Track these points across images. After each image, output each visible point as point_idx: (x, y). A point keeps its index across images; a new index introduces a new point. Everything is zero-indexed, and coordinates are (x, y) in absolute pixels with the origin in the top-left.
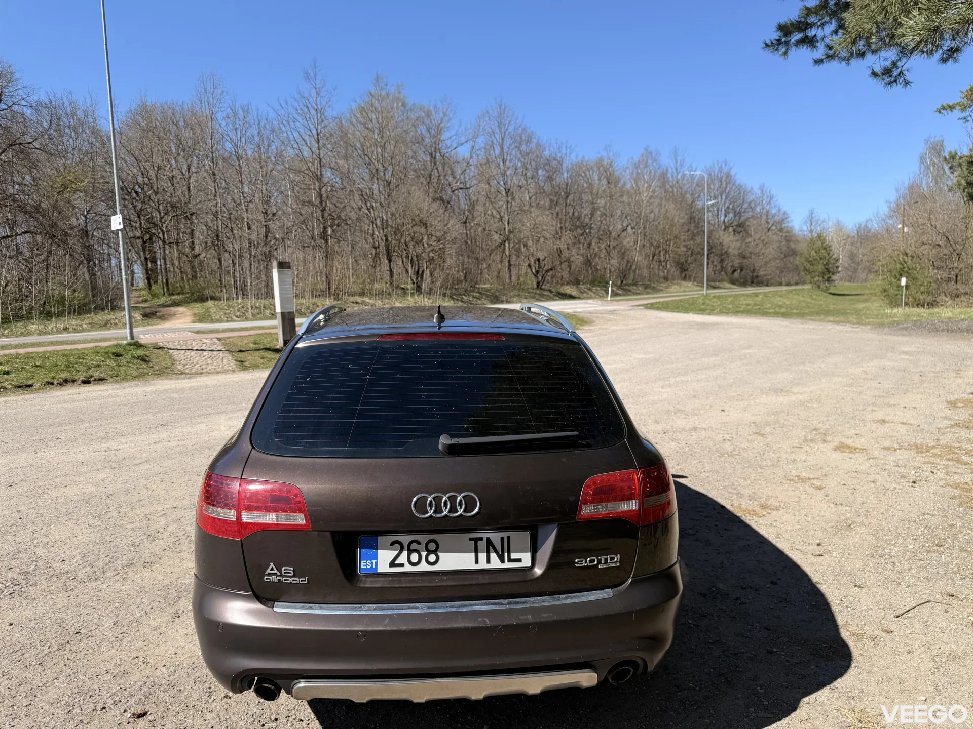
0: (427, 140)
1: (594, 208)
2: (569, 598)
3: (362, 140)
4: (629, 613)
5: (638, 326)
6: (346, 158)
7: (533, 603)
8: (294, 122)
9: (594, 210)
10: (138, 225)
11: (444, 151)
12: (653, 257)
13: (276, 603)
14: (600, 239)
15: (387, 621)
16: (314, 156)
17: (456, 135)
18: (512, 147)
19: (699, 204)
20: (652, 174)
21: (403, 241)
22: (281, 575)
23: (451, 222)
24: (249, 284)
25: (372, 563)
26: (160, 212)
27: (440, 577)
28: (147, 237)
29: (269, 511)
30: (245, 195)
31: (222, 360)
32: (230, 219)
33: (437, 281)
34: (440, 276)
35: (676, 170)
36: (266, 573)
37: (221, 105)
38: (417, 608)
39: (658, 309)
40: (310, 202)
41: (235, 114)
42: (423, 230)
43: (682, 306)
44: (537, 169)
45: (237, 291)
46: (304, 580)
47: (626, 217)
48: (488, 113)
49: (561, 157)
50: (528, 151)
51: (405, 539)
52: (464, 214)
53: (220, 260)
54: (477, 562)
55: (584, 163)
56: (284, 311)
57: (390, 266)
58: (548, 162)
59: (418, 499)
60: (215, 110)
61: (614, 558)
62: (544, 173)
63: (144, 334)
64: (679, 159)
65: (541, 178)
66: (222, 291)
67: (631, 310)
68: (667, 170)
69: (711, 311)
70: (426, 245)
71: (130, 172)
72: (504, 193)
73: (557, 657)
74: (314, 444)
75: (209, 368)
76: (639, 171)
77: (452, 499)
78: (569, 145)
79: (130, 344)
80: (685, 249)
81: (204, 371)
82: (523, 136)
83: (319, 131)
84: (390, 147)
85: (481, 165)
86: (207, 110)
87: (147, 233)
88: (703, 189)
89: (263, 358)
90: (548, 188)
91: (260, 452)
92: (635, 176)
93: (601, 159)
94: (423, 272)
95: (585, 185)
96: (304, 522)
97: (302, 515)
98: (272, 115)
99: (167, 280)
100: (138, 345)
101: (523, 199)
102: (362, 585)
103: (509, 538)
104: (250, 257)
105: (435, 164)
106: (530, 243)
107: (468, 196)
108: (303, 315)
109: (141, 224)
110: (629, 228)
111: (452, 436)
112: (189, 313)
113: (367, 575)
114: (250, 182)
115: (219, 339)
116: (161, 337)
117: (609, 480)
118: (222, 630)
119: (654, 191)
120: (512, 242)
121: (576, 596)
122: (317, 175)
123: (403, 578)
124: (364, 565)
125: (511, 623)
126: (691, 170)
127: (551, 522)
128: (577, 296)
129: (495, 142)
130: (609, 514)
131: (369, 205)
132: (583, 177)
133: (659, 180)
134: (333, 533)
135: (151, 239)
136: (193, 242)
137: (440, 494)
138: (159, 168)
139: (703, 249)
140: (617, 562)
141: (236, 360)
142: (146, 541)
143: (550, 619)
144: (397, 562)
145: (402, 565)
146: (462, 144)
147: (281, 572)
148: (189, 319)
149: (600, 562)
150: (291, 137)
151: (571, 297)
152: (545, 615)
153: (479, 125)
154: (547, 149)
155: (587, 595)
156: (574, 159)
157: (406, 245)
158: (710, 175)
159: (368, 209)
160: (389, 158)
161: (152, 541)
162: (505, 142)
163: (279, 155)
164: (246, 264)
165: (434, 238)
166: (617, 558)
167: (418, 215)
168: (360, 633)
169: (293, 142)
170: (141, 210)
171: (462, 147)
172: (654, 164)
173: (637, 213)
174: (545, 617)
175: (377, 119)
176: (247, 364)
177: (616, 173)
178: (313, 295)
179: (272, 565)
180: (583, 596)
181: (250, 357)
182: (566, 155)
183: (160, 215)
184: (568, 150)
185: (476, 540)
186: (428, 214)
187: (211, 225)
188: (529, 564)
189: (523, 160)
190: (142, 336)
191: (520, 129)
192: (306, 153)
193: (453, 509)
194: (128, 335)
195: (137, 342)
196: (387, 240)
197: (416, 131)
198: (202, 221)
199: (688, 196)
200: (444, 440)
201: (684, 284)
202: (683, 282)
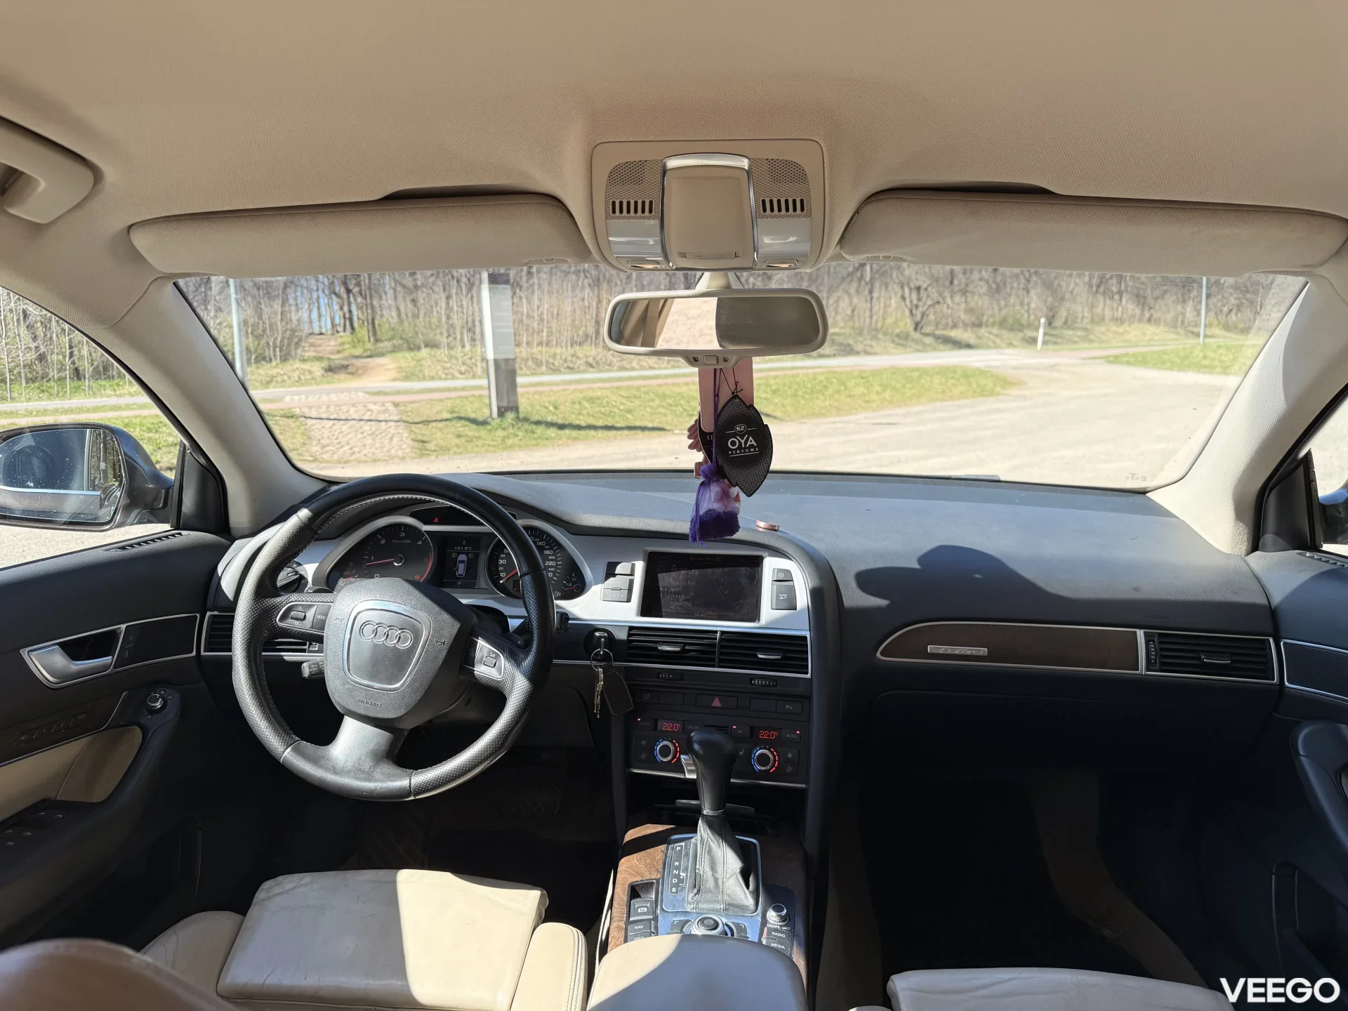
31: (391, 439)
39: (1129, 364)
43: (1170, 360)
45: (464, 336)
53: (445, 291)
56: (498, 357)
75: (365, 452)
81: (354, 456)
89: (459, 436)
99: (374, 321)
112: (392, 366)
115: (396, 405)
128: (977, 344)
141: (413, 440)
148: (391, 375)
151: (968, 346)
176: (430, 446)
181: (439, 435)
201: (1150, 330)
202: (1147, 326)
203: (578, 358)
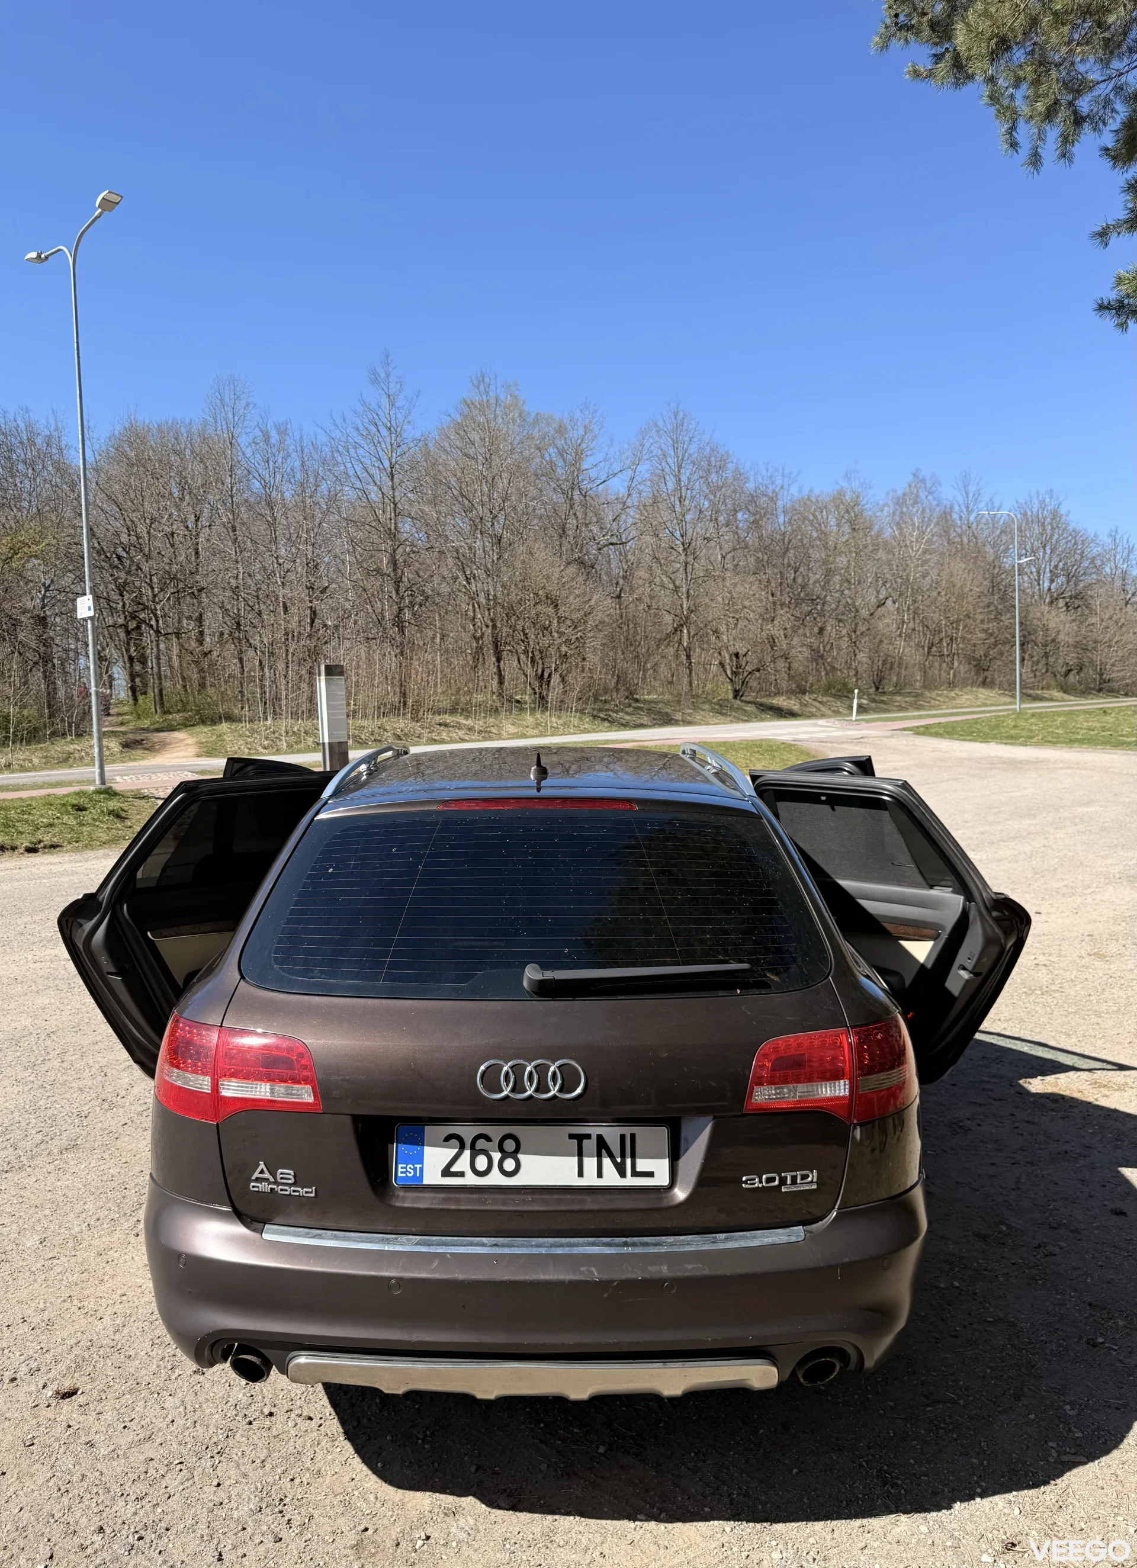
0: (559, 471)
1: (829, 571)
2: (731, 1239)
3: (459, 474)
4: (831, 1268)
5: (901, 764)
6: (434, 502)
7: (672, 1245)
8: (355, 448)
9: (829, 573)
10: (120, 607)
11: (585, 485)
12: (930, 648)
13: (267, 1226)
14: (840, 621)
15: (436, 1263)
16: (386, 500)
17: (606, 460)
18: (696, 477)
19: (1007, 563)
20: (927, 515)
21: (519, 627)
22: (276, 1183)
23: (595, 597)
24: (283, 697)
25: (415, 1169)
26: (152, 588)
27: (521, 1197)
28: (132, 625)
29: (261, 1080)
30: (281, 561)
32: (257, 597)
33: (572, 690)
34: (577, 680)
35: (967, 507)
36: (254, 1178)
37: (246, 424)
38: (483, 1245)
39: (937, 735)
40: (378, 570)
41: (267, 438)
42: (551, 610)
43: (979, 731)
44: (736, 511)
45: (265, 709)
46: (309, 1192)
47: (884, 584)
48: (656, 425)
49: (774, 491)
50: (720, 483)
51: (468, 1132)
52: (617, 583)
53: (241, 660)
54: (581, 1174)
55: (814, 500)
56: (333, 739)
57: (499, 667)
58: (753, 499)
59: (488, 1068)
60: (237, 431)
61: (808, 1176)
62: (746, 516)
63: (122, 775)
64: (972, 489)
65: (741, 525)
66: (242, 708)
67: (892, 736)
68: (951, 508)
69: (1027, 739)
70: (555, 635)
71: (109, 527)
72: (681, 549)
73: (710, 1337)
74: (332, 975)
76: (905, 510)
77: (541, 1070)
78: (786, 472)
79: (99, 792)
80: (983, 636)
82: (713, 459)
83: (393, 461)
84: (502, 484)
85: (644, 506)
86: (225, 431)
87: (134, 618)
88: (1013, 539)
90: (752, 540)
91: (253, 985)
92: (897, 519)
93: (841, 493)
94: (550, 676)
95: (815, 534)
96: (310, 1099)
97: (308, 1088)
98: (323, 438)
99: (161, 691)
100: (110, 793)
101: (712, 559)
102: (398, 1204)
103: (633, 1136)
104: (287, 655)
105: (572, 507)
106: (723, 628)
107: (623, 556)
108: (362, 744)
109: (124, 606)
110: (889, 602)
111: (544, 967)
112: (191, 741)
113: (407, 1188)
114: (288, 539)
116: (147, 780)
117: (800, 1045)
118: (184, 1265)
119: (930, 542)
120: (693, 627)
121: (743, 1236)
122: (390, 529)
123: (462, 1196)
124: (402, 1171)
125: (634, 1276)
126: (992, 509)
127: (702, 1112)
128: (800, 712)
129: (667, 469)
130: (799, 1102)
131: (468, 572)
132: (811, 522)
133: (937, 524)
134: (355, 1118)
135: (138, 628)
136: (201, 633)
137: (521, 1062)
138: (153, 520)
139: (1014, 637)
140: (812, 1182)
142: (98, 1109)
143: (698, 1273)
144: (453, 1169)
145: (461, 1174)
146: (615, 475)
147: (275, 1177)
148: (193, 750)
149: (783, 1181)
150: (351, 472)
151: (791, 714)
152: (689, 1267)
153: (642, 445)
154: (751, 479)
155: (763, 1236)
156: (796, 495)
157: (525, 635)
158: (1025, 514)
159: (467, 579)
160: (500, 500)
161: (107, 1111)
162: (683, 471)
163: (333, 498)
164: (281, 665)
165: (569, 623)
166: (813, 1176)
167: (544, 588)
168: (393, 1281)
169: (353, 480)
170: (126, 583)
171: (615, 479)
172: (930, 497)
173: (901, 577)
174: (690, 1269)
175: (483, 439)
177: (866, 514)
178: (379, 713)
179: (262, 1165)
180: (755, 1237)
182: (782, 487)
183: (153, 591)
184: (786, 479)
185: (580, 1138)
186: (560, 586)
187: (229, 607)
188: (666, 1182)
189: (712, 497)
190: (118, 779)
191: (708, 448)
192: (375, 496)
193: (542, 1088)
194: (97, 778)
195: (110, 788)
196: (494, 627)
197: (543, 457)
198: (215, 600)
199: (988, 548)
200: (532, 974)
201: (983, 693)
202: (981, 690)
203: (385, 730)
